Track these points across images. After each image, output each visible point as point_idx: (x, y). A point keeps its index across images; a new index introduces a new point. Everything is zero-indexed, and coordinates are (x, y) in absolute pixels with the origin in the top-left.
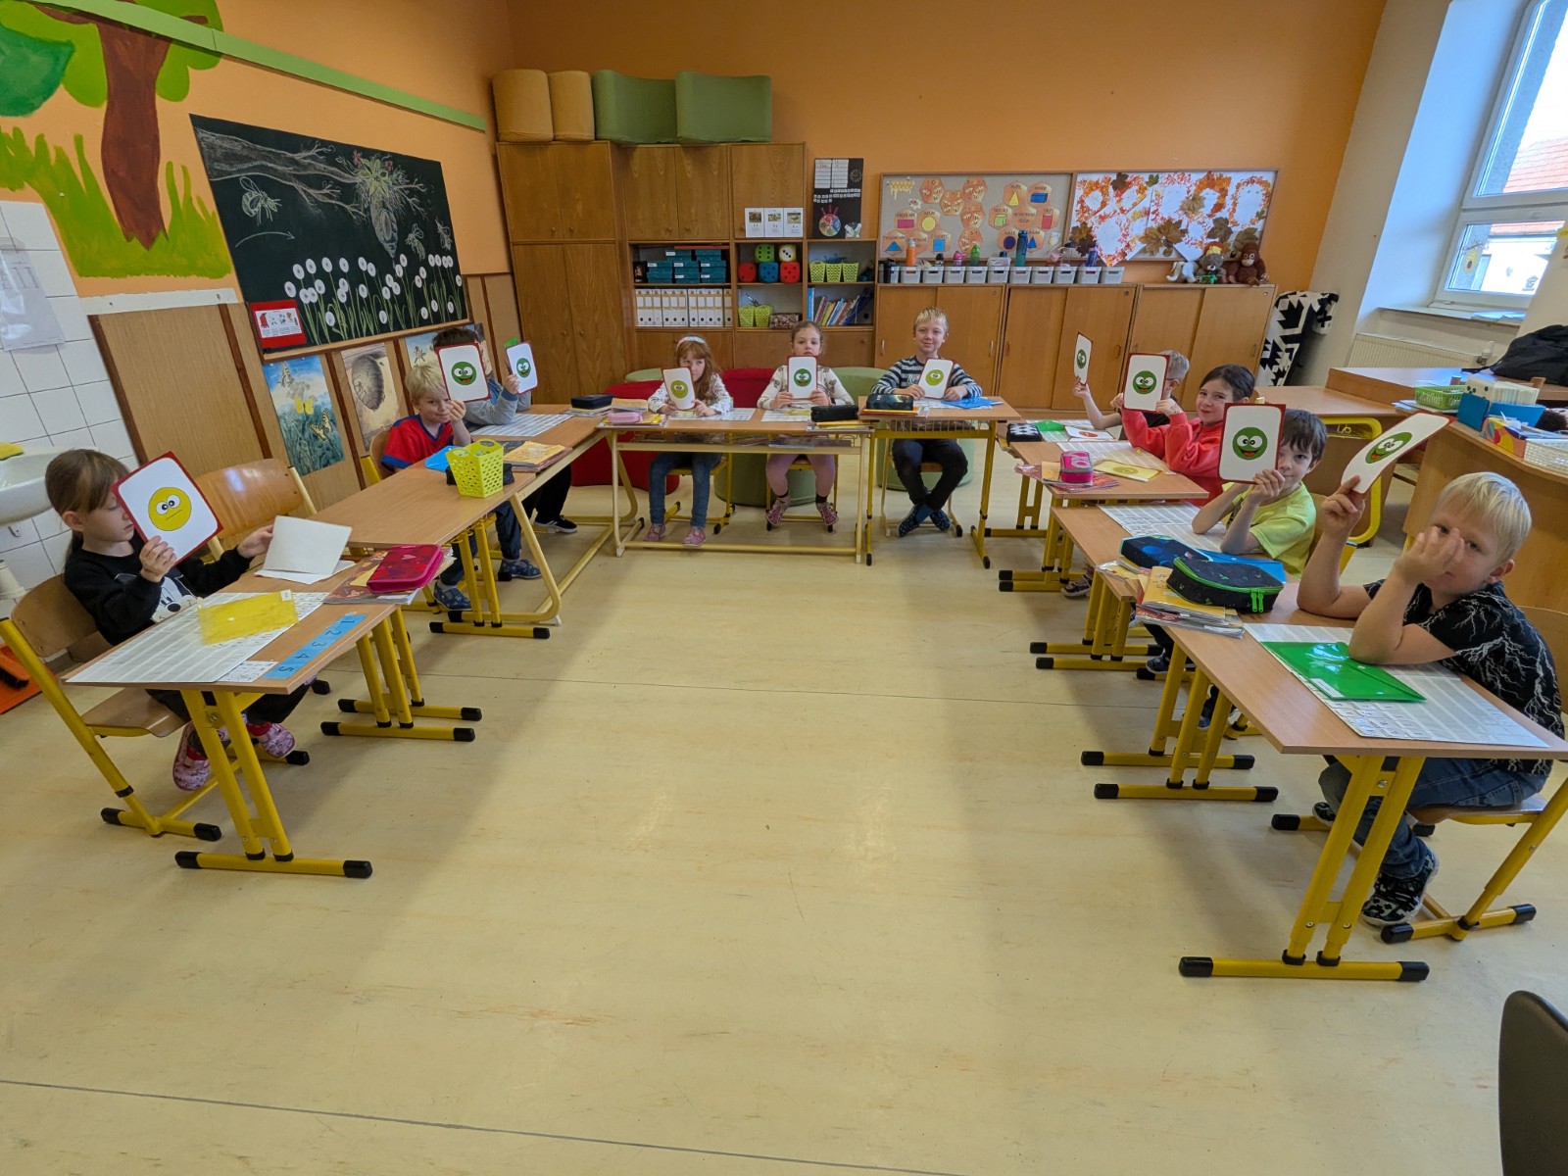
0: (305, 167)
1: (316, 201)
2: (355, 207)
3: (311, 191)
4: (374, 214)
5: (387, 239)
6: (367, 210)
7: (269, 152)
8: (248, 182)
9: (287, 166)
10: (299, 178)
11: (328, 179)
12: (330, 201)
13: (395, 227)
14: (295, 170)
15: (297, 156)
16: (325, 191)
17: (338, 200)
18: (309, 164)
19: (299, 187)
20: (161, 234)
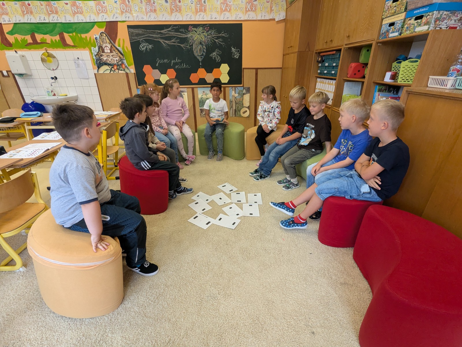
0: (165, 34)
1: (168, 44)
2: (186, 45)
3: (166, 42)
4: (194, 47)
5: (199, 55)
6: (192, 45)
7: (151, 31)
8: (143, 41)
9: (158, 35)
10: (162, 38)
11: (174, 37)
12: (174, 44)
13: (205, 51)
14: (160, 36)
15: (162, 31)
16: (172, 41)
17: (178, 43)
18: (167, 33)
19: (161, 41)
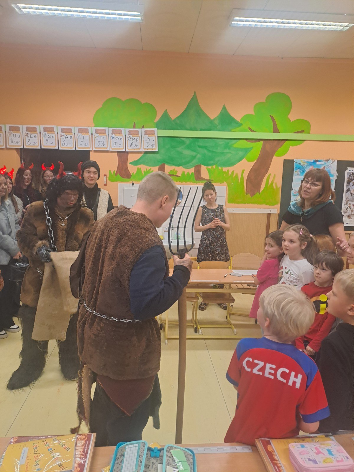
20: (258, 193)
